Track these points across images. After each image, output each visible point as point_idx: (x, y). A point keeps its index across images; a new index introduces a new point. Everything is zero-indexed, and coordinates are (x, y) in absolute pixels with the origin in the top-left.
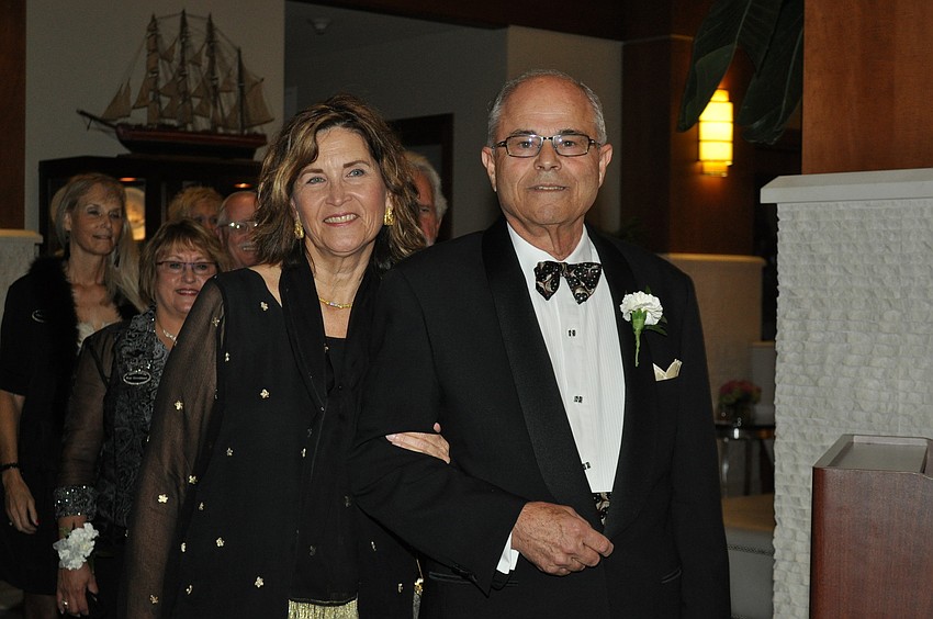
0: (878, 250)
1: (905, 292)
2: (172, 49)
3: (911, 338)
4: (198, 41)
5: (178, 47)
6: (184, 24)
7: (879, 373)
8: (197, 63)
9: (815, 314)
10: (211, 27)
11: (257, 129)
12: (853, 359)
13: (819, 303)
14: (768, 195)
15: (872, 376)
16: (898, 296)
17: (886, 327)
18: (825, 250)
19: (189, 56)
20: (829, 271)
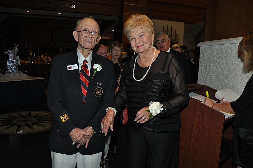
0: (211, 54)
1: (214, 61)
2: (166, 30)
3: (214, 69)
4: (169, 29)
5: (167, 30)
6: (168, 27)
7: (210, 75)
8: (169, 32)
9: (203, 65)
10: (172, 27)
11: (178, 41)
12: (207, 72)
13: (204, 63)
14: (198, 45)
15: (209, 75)
16: (213, 62)
17: (211, 67)
18: (205, 54)
19: (168, 31)
20: (205, 58)
